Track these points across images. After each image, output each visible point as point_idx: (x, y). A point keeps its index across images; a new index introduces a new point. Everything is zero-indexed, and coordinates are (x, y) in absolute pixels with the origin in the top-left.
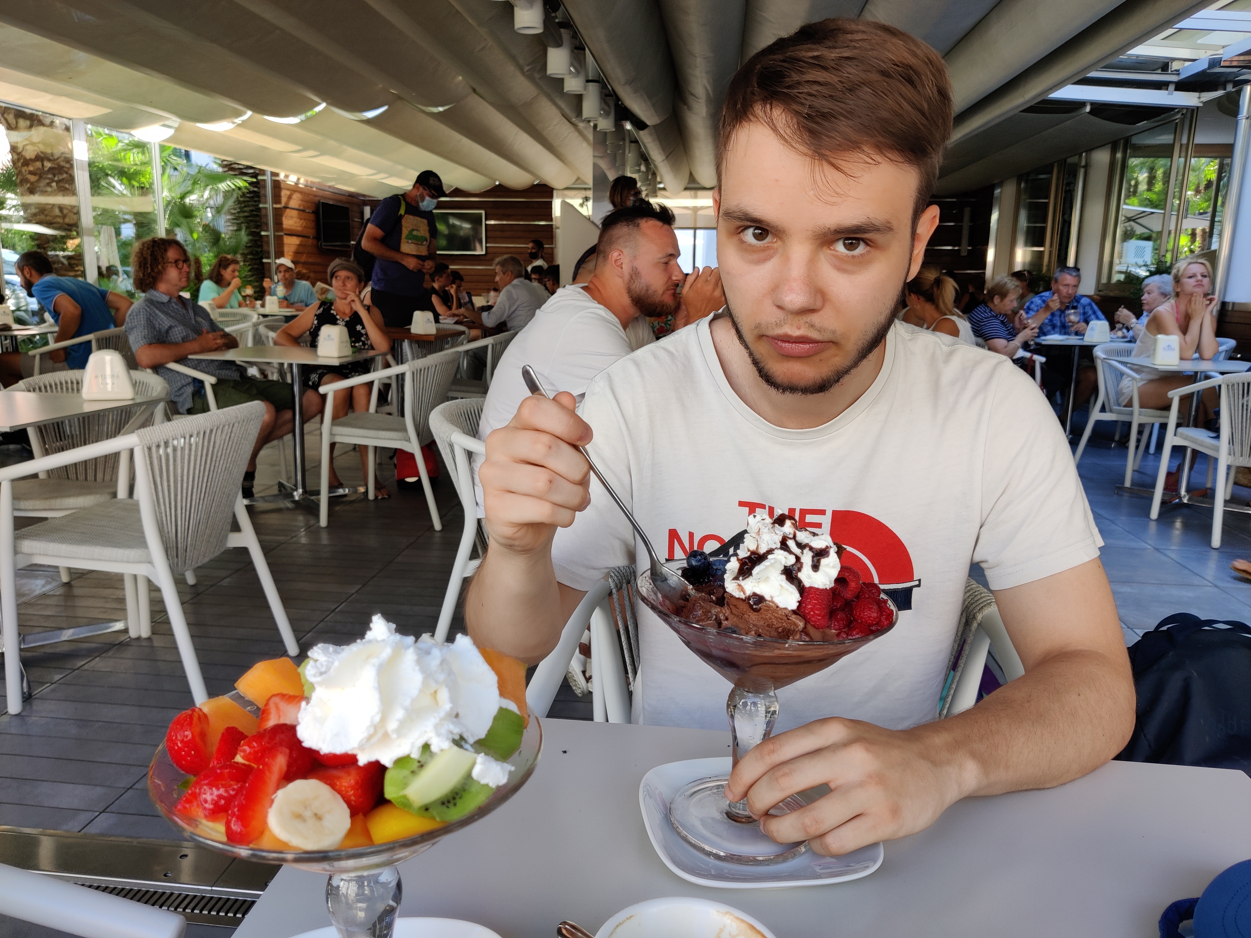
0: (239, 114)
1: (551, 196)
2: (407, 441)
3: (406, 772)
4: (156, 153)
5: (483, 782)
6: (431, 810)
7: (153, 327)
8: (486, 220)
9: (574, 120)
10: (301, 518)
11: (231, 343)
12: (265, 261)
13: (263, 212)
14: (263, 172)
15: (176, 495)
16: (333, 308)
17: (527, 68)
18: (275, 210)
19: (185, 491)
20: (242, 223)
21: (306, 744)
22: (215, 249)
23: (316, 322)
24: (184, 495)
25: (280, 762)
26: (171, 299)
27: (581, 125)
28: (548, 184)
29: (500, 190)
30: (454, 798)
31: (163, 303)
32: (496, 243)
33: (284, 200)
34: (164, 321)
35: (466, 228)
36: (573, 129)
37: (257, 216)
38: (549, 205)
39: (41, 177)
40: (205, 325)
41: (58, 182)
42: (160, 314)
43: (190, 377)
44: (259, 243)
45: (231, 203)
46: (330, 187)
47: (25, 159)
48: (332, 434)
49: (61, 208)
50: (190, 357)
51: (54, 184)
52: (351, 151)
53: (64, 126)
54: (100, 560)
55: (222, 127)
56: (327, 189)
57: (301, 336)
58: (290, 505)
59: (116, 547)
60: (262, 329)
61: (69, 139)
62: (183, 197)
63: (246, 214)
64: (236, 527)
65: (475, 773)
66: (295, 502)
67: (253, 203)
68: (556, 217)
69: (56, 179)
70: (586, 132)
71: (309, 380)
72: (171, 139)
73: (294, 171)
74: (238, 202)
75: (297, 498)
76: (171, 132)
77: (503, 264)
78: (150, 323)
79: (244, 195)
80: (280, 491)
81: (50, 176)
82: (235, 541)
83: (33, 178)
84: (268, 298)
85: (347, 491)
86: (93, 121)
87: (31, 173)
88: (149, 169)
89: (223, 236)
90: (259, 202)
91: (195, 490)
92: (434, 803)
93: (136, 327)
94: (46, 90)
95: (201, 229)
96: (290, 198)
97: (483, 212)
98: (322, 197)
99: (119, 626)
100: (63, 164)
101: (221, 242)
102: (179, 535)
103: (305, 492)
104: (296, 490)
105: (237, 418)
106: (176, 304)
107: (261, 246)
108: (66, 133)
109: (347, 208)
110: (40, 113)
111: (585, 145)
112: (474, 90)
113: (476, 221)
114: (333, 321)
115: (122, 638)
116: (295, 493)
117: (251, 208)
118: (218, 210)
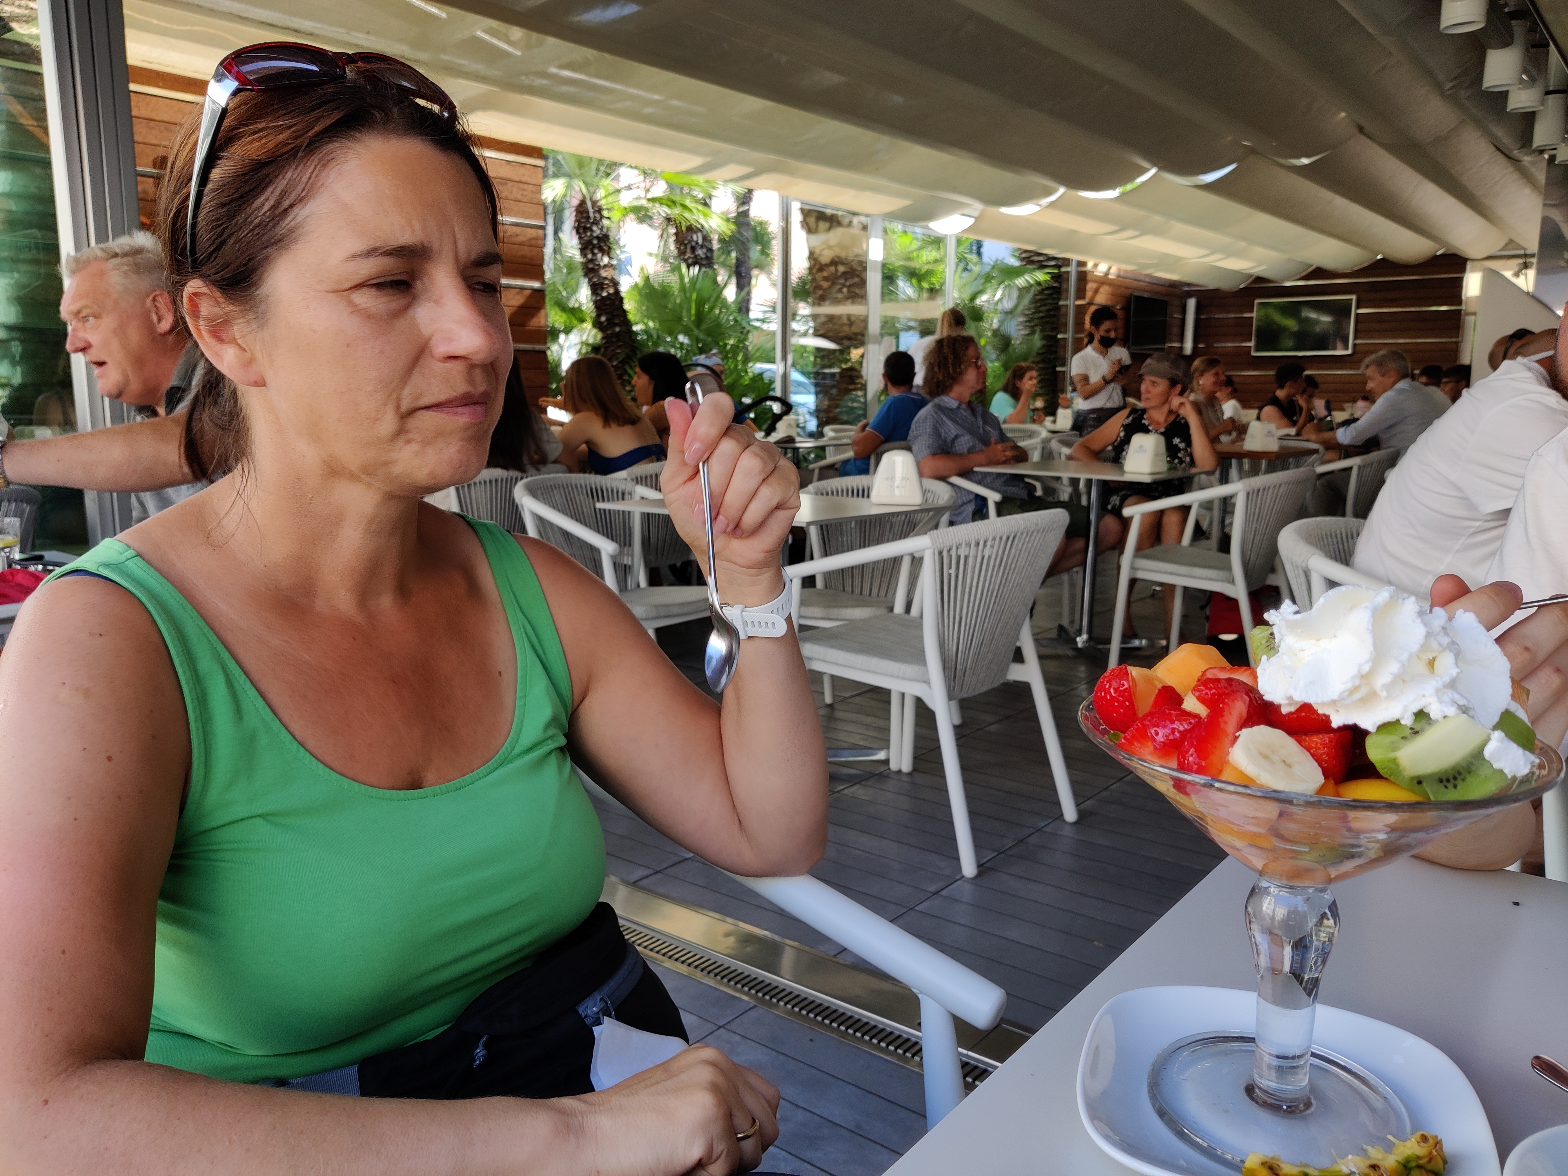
0: (1049, 192)
1: (1463, 270)
2: (1229, 582)
3: (1395, 738)
4: (951, 247)
5: (1496, 766)
6: (1424, 784)
7: (939, 436)
8: (1358, 307)
9: (1516, 153)
10: (1082, 668)
11: (1021, 456)
12: (1059, 369)
13: (1063, 310)
14: (1067, 262)
15: (961, 609)
16: (1145, 416)
17: (1449, 85)
18: (1078, 307)
19: (971, 605)
20: (1036, 325)
21: (1267, 697)
22: (1003, 357)
23: (1122, 434)
24: (970, 609)
25: (1239, 707)
26: (960, 405)
27: (1527, 159)
28: (1460, 253)
29: (1385, 265)
30: (1455, 778)
31: (951, 410)
32: (1369, 338)
33: (1089, 294)
34: (951, 429)
35: (1325, 323)
36: (1511, 169)
37: (1054, 316)
38: (1458, 284)
39: (834, 283)
40: (994, 435)
41: (849, 287)
42: (947, 421)
43: (972, 492)
44: (1053, 349)
45: (1026, 301)
46: (1147, 275)
47: (821, 264)
48: (1133, 568)
49: (849, 317)
50: (976, 469)
51: (845, 290)
52: (1180, 227)
53: (861, 226)
54: (876, 673)
55: (1026, 210)
56: (1142, 278)
57: (1103, 450)
58: (1070, 653)
59: (893, 660)
60: (1054, 445)
61: (864, 239)
62: (973, 298)
63: (1041, 315)
64: (1018, 657)
65: (1487, 753)
66: (1077, 649)
67: (1051, 301)
68: (1467, 298)
69: (848, 283)
70: (1533, 170)
71: (1108, 503)
72: (969, 230)
73: (1105, 257)
74: (1034, 301)
75: (1080, 645)
76: (971, 221)
77: (1379, 363)
78: (936, 432)
79: (1041, 292)
80: (1059, 635)
81: (842, 281)
82: (1017, 673)
83: (825, 284)
84: (1061, 412)
85: (1144, 642)
86: (892, 216)
87: (826, 279)
88: (941, 267)
89: (1013, 342)
90: (1059, 299)
91: (982, 605)
92: (1429, 777)
93: (921, 435)
94: (851, 185)
95: (989, 334)
96: (1096, 291)
97: (1354, 297)
98: (1136, 289)
99: (881, 756)
100: (856, 267)
101: (1011, 349)
102: (960, 654)
103: (1090, 638)
104: (1080, 635)
105: (1037, 525)
106: (965, 411)
107: (1056, 352)
108: (862, 233)
109: (1166, 302)
110: (840, 213)
111: (1527, 191)
112: (1361, 129)
113: (1341, 311)
114: (1146, 430)
115: (882, 768)
116: (1078, 639)
117: (1047, 308)
118: (1009, 313)
